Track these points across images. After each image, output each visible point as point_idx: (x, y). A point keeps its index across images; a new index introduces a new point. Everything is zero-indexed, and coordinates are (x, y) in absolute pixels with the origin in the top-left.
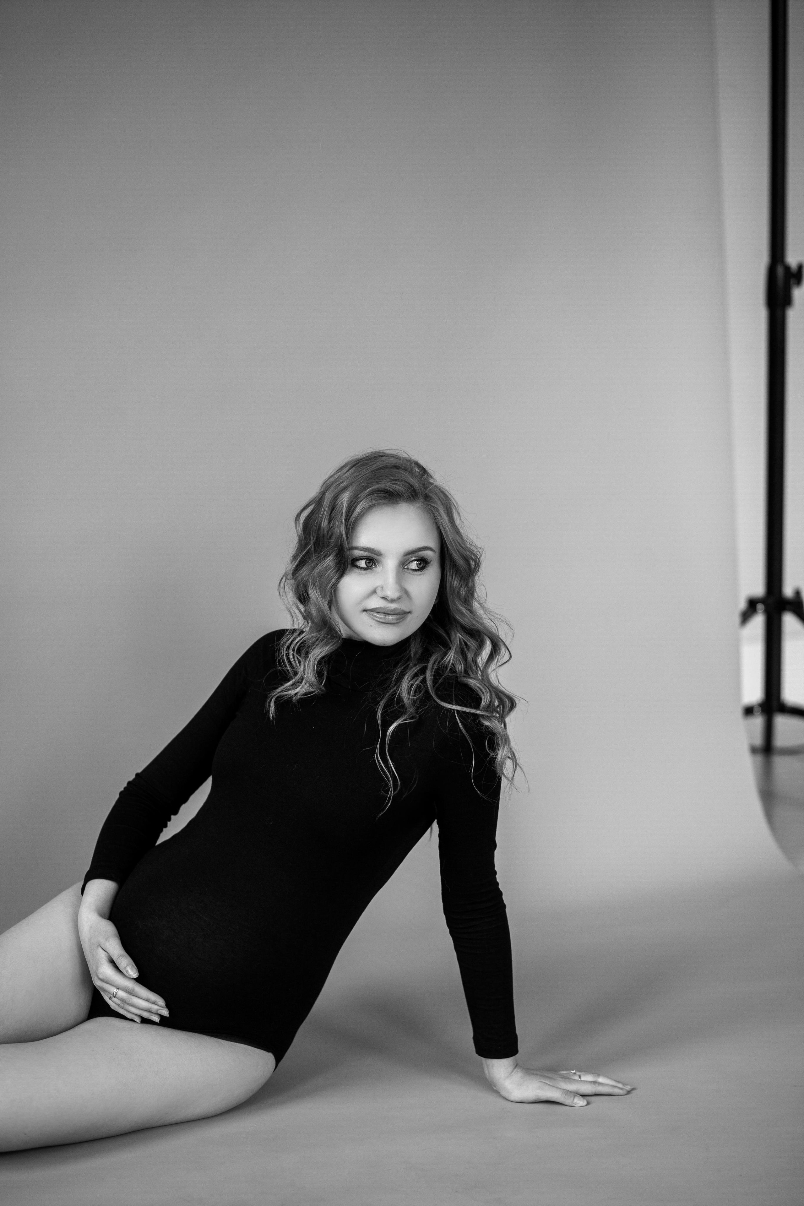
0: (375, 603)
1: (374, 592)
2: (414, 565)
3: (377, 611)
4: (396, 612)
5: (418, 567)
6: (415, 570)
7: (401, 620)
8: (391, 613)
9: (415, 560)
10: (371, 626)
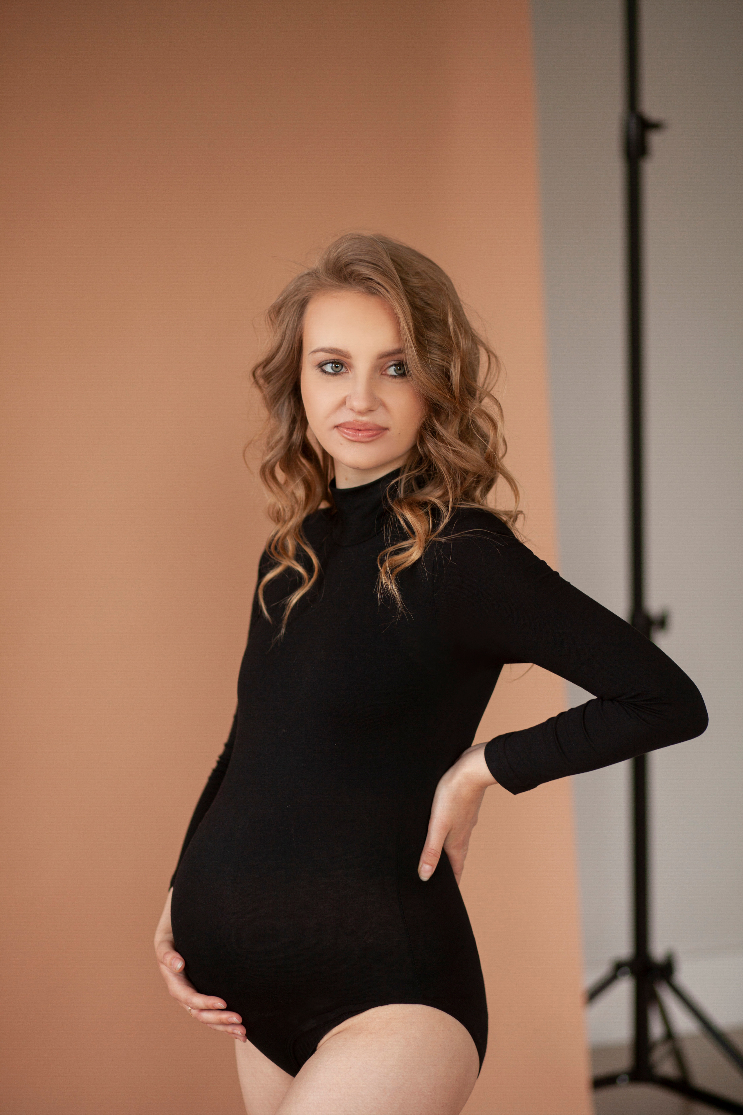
0: (345, 416)
1: (343, 403)
2: (392, 371)
3: (347, 427)
4: (368, 427)
5: (396, 373)
6: (395, 377)
7: (375, 437)
8: (362, 428)
9: (392, 366)
10: (341, 444)
